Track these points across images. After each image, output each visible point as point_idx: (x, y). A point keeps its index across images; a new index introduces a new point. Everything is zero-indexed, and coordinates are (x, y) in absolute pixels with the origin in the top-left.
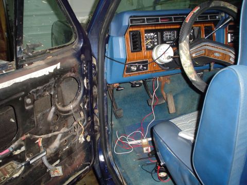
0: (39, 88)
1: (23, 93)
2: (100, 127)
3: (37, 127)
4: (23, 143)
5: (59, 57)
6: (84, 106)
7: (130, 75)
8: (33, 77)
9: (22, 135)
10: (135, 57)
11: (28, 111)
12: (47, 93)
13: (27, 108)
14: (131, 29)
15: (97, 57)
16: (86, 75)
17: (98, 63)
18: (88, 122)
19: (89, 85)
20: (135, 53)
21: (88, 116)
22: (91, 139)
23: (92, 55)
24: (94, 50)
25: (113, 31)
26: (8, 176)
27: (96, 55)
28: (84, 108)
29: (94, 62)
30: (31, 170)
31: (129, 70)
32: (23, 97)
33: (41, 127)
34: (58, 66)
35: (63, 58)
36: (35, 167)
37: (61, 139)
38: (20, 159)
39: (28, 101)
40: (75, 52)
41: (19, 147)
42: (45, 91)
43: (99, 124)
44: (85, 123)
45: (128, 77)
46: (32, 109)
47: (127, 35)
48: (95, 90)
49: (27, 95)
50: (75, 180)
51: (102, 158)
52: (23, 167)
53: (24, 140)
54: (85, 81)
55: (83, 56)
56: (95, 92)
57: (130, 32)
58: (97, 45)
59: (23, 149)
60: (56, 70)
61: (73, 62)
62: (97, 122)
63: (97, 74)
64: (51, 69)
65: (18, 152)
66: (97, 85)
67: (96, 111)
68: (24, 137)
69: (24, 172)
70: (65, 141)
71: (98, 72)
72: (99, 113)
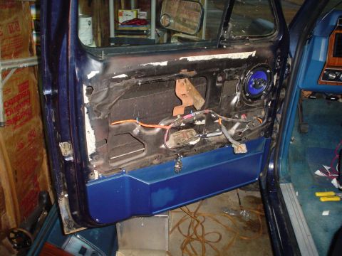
0: (232, 69)
1: (218, 69)
2: (278, 135)
3: (220, 107)
4: (204, 116)
5: (257, 46)
6: (267, 103)
7: (326, 83)
8: (229, 57)
9: (206, 109)
10: (336, 63)
11: (217, 87)
12: (237, 77)
13: (217, 85)
14: (338, 31)
15: (293, 56)
16: (278, 71)
17: (293, 62)
18: (267, 122)
19: (278, 82)
20: (337, 59)
21: (269, 116)
23: (289, 52)
24: (293, 48)
25: (317, 30)
27: (293, 55)
28: (267, 105)
29: (290, 62)
30: (204, 146)
31: (326, 77)
32: (217, 73)
33: (223, 108)
34: (253, 54)
35: (260, 48)
36: (207, 145)
37: (237, 129)
38: (199, 130)
39: (220, 79)
40: (272, 44)
41: (201, 119)
42: (236, 73)
43: (278, 131)
44: (265, 121)
45: (323, 85)
46: (221, 87)
47: (333, 37)
48: (283, 93)
49: (220, 72)
51: (271, 166)
52: (199, 139)
53: (205, 114)
54: (275, 77)
55: (279, 51)
56: (283, 95)
57: (337, 34)
58: (296, 44)
59: (204, 122)
60: (250, 56)
61: (267, 53)
62: (277, 129)
63: (289, 75)
64: (245, 55)
65: (198, 123)
66: (286, 89)
67: (279, 116)
68: (207, 111)
69: (198, 144)
70: (240, 133)
71: (291, 73)
72: (282, 119)
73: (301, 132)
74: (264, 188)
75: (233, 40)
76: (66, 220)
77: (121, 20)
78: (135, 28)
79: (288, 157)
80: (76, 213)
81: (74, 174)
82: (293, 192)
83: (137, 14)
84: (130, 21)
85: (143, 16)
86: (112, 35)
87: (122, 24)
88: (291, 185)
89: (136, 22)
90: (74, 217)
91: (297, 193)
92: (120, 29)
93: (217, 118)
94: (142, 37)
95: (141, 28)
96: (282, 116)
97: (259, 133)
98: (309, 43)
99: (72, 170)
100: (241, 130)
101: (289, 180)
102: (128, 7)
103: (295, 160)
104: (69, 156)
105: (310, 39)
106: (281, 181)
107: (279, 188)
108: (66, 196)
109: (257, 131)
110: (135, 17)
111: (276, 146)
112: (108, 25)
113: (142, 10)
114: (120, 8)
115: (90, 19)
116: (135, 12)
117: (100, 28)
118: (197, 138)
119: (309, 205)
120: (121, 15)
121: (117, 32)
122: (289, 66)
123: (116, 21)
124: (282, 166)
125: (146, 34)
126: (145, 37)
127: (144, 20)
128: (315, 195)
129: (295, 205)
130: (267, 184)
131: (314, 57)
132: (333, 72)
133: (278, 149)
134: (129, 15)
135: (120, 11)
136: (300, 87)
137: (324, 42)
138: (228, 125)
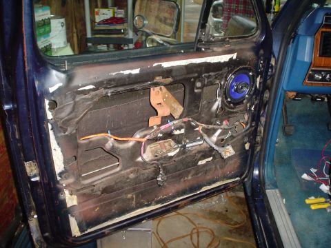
0: (212, 74)
1: (196, 75)
2: (263, 138)
3: (200, 114)
4: (183, 124)
5: (237, 47)
6: (250, 107)
7: (312, 84)
8: (208, 61)
9: (185, 117)
10: (323, 63)
11: (196, 93)
12: (218, 82)
13: (196, 91)
14: (324, 30)
15: (276, 57)
16: (261, 73)
17: (276, 64)
18: (251, 126)
19: (262, 85)
20: (323, 58)
21: (252, 121)
22: (250, 147)
23: (271, 53)
24: (276, 48)
25: (301, 29)
26: (164, 151)
27: (276, 55)
28: (250, 109)
29: (273, 62)
30: (184, 156)
31: (311, 78)
32: (195, 78)
33: (203, 115)
34: (234, 56)
35: (241, 49)
36: (188, 154)
37: (219, 136)
38: (178, 140)
39: (199, 84)
40: (254, 45)
41: (180, 128)
42: (216, 78)
43: (262, 135)
44: (248, 126)
45: (308, 86)
46: (201, 93)
47: (318, 36)
48: (267, 95)
49: (199, 78)
50: (222, 187)
51: (256, 172)
52: (178, 150)
53: (185, 122)
54: (258, 79)
55: (262, 52)
56: (266, 97)
57: (322, 32)
58: (279, 43)
59: (183, 131)
60: (231, 59)
61: (249, 55)
62: (261, 133)
63: (272, 76)
64: (225, 58)
65: (177, 132)
66: (270, 90)
67: (263, 119)
68: (186, 119)
69: (178, 155)
70: (223, 140)
71: (274, 74)
72: (266, 122)
73: (286, 134)
74: (249, 194)
75: (212, 42)
76: (37, 241)
77: (98, 19)
78: (112, 27)
79: (273, 161)
80: (47, 234)
81: (42, 195)
82: (280, 199)
83: (114, 13)
84: (107, 20)
85: (120, 14)
86: (89, 35)
87: (99, 24)
88: (277, 191)
89: (114, 20)
90: (45, 238)
91: (284, 200)
92: (96, 28)
93: (197, 126)
94: (120, 36)
95: (118, 27)
96: (266, 118)
97: (243, 138)
98: (293, 42)
99: (40, 191)
100: (223, 137)
101: (275, 186)
102: (105, 6)
103: (281, 163)
104: (35, 176)
105: (294, 38)
106: (267, 187)
107: (265, 195)
108: (36, 216)
109: (240, 137)
110: (112, 15)
111: (261, 150)
112: (84, 25)
113: (119, 8)
114: (97, 7)
115: (63, 20)
116: (111, 11)
117: (76, 28)
118: (176, 149)
119: (297, 214)
120: (98, 14)
121: (94, 32)
122: (272, 67)
123: (93, 21)
124: (268, 172)
125: (123, 33)
126: (123, 36)
127: (121, 19)
128: (305, 202)
129: (282, 215)
130: (253, 189)
131: (298, 58)
132: (319, 72)
133: (263, 153)
134: (105, 14)
135: (96, 10)
136: (285, 88)
137: (309, 41)
138: (210, 132)
